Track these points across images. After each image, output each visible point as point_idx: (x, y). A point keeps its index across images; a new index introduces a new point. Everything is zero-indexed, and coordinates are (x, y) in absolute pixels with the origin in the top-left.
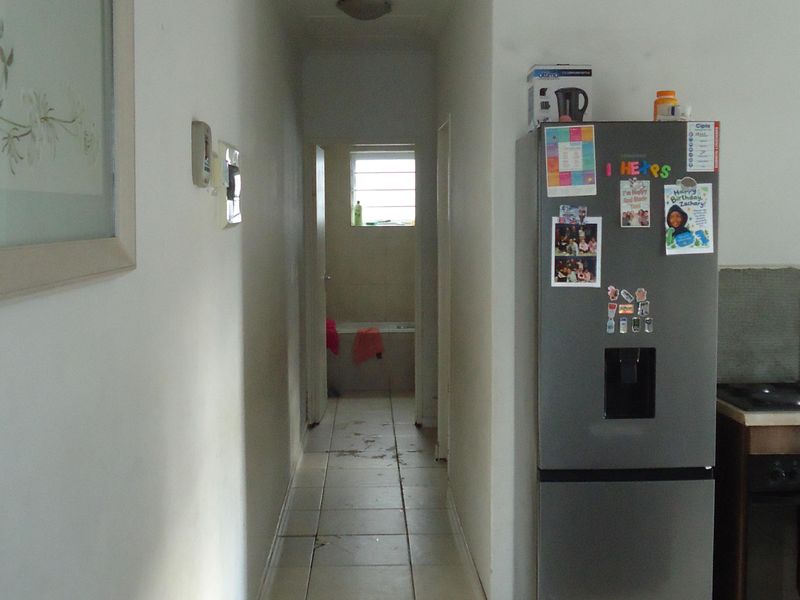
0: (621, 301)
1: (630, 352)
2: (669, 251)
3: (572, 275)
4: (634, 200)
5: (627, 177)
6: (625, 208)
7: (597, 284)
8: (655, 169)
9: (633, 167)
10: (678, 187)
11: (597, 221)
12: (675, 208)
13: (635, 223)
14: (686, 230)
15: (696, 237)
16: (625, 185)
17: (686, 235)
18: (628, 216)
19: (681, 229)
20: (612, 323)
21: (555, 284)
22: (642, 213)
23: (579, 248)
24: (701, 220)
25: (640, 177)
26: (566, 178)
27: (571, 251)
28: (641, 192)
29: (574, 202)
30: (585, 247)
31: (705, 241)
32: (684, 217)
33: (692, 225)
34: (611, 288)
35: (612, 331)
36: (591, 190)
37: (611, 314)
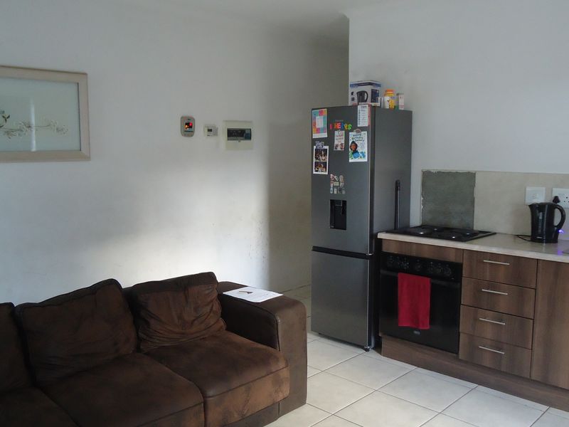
0: (335, 180)
1: (338, 202)
2: (350, 161)
3: (320, 169)
4: (339, 140)
5: (337, 130)
6: (336, 142)
7: (327, 173)
8: (346, 126)
9: (338, 126)
10: (354, 133)
11: (327, 147)
12: (353, 142)
13: (339, 149)
14: (357, 152)
15: (361, 155)
16: (336, 133)
17: (356, 154)
18: (337, 146)
19: (355, 151)
20: (332, 189)
21: (314, 173)
22: (342, 144)
23: (322, 158)
24: (363, 147)
25: (342, 130)
26: (318, 131)
27: (319, 160)
28: (342, 135)
29: (320, 140)
30: (324, 158)
31: (364, 156)
32: (356, 146)
33: (359, 149)
34: (331, 175)
35: (331, 193)
36: (325, 135)
37: (332, 186)
